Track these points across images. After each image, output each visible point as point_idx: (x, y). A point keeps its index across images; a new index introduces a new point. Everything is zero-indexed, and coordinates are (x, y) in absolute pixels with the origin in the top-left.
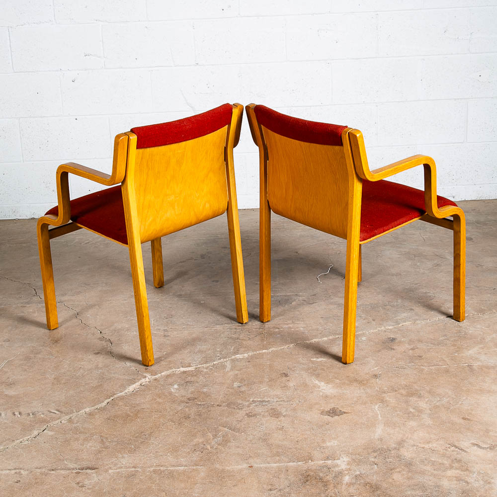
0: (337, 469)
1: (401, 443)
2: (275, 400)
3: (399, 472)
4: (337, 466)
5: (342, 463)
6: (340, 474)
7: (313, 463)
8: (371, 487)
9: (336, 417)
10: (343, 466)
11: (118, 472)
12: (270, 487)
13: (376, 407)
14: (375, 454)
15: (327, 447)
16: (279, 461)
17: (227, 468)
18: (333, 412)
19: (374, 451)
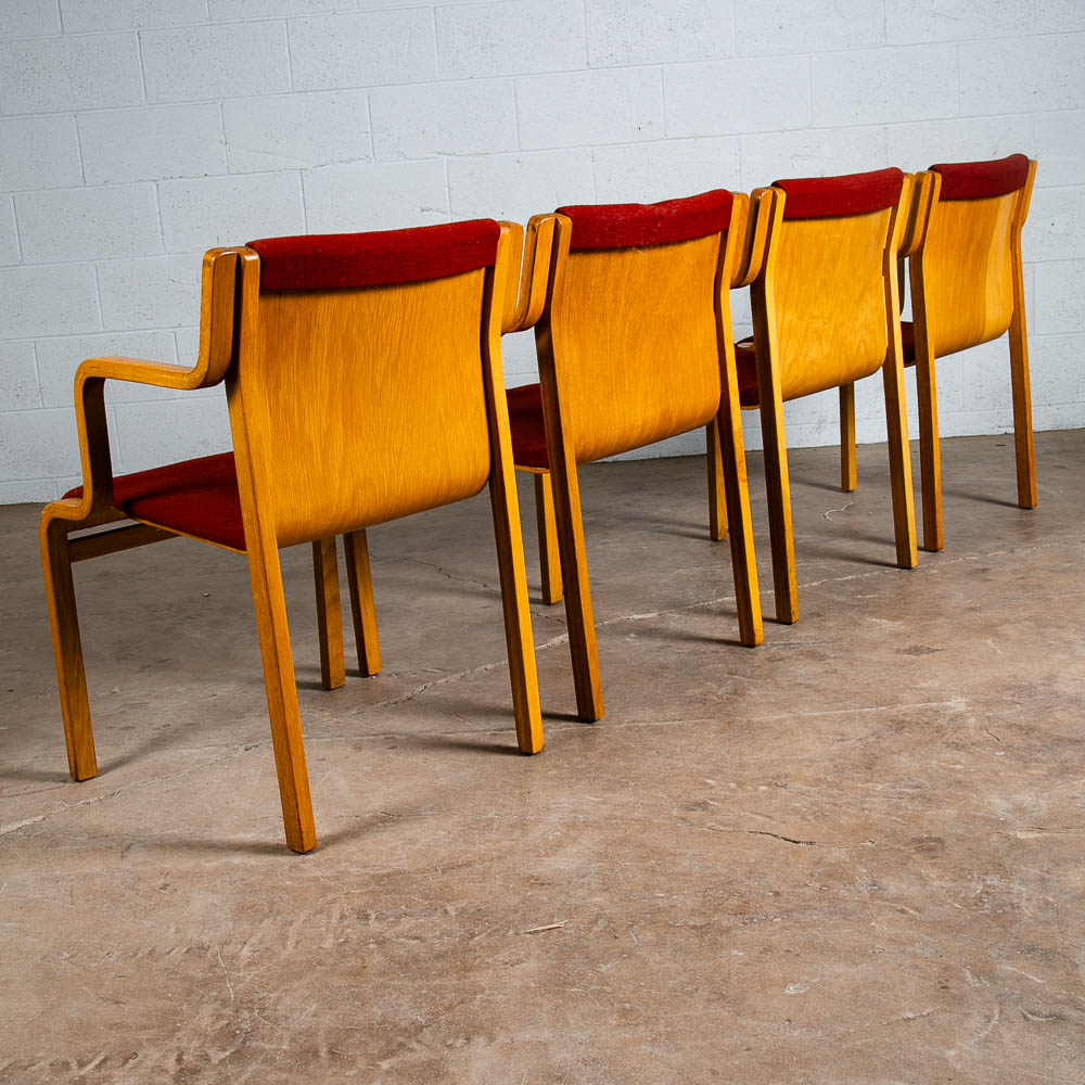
0: (951, 712)
1: (1050, 678)
2: (810, 642)
3: (1064, 710)
4: (950, 708)
5: (958, 704)
6: (960, 715)
7: (905, 707)
8: (1021, 728)
9: (925, 656)
10: (961, 708)
11: (565, 731)
12: (839, 738)
13: (989, 642)
14: (1011, 692)
15: (922, 689)
16: (844, 708)
17: (755, 719)
18: (916, 650)
19: (1010, 689)
